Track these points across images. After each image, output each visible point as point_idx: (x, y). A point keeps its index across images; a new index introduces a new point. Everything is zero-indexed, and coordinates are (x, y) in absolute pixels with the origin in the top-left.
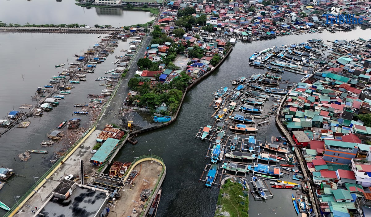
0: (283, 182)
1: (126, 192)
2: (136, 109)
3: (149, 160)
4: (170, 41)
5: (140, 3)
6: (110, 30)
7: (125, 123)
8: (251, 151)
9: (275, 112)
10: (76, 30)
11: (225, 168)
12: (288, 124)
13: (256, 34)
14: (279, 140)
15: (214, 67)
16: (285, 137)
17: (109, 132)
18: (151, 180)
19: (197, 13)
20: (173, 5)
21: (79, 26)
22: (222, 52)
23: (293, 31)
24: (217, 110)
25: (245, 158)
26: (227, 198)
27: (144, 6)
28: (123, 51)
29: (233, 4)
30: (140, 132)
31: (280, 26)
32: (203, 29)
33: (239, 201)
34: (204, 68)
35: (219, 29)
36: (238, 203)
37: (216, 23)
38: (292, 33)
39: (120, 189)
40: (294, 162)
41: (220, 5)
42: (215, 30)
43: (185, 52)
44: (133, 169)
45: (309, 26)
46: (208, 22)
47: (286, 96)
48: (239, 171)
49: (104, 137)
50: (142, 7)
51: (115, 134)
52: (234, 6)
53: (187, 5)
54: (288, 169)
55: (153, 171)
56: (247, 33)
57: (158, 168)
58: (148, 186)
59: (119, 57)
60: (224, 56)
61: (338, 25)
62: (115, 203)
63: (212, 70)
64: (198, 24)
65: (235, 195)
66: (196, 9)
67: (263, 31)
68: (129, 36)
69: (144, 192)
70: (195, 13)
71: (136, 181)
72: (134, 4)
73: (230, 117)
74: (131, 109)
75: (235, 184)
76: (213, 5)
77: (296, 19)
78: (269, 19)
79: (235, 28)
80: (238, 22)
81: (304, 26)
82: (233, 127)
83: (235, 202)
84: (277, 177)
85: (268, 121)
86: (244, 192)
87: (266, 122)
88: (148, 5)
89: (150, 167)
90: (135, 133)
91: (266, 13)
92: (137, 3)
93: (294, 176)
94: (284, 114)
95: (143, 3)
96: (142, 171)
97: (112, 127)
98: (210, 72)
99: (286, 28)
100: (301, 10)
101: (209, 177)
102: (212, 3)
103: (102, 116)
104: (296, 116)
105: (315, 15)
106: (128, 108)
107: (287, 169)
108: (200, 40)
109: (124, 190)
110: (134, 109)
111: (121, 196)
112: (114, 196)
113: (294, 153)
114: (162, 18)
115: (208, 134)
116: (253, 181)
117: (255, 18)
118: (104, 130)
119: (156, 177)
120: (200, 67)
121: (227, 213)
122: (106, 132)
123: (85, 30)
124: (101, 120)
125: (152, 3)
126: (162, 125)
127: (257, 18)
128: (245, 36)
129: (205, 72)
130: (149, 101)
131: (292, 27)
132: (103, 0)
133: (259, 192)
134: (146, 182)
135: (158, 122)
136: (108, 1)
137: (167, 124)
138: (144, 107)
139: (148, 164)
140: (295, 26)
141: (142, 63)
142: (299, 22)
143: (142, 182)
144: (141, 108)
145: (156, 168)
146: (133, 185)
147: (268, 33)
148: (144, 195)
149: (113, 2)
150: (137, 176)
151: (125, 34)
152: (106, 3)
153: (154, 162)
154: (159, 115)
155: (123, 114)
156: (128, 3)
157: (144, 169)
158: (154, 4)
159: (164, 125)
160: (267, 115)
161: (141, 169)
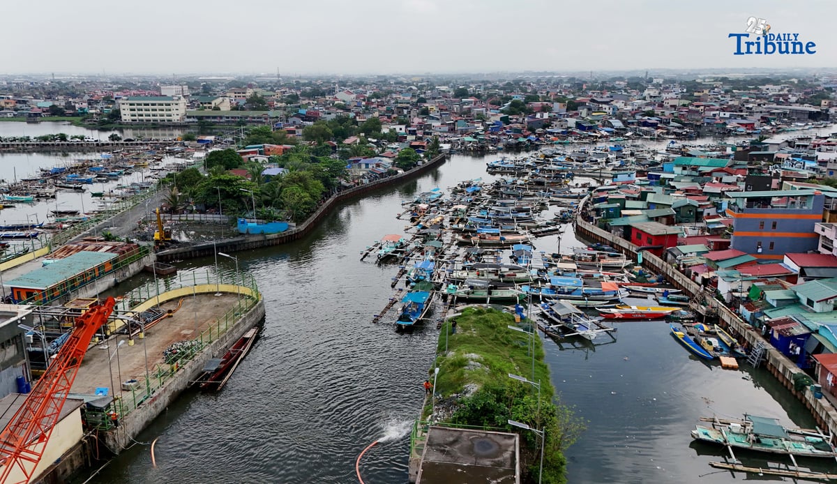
0: (634, 308)
1: (111, 350)
2: (187, 220)
3: (211, 291)
4: (295, 144)
5: (228, 118)
6: (147, 144)
8: (523, 265)
9: (570, 218)
11: (455, 293)
12: (611, 221)
13: (495, 141)
15: (405, 171)
16: (612, 245)
17: (87, 246)
19: (360, 124)
20: (304, 115)
21: (69, 139)
22: (422, 155)
23: (575, 139)
24: (420, 219)
25: (509, 275)
27: (239, 122)
29: (439, 114)
30: (190, 252)
31: (546, 133)
32: (374, 139)
33: (511, 339)
34: (380, 169)
35: (411, 137)
36: (506, 342)
37: (403, 131)
38: (574, 141)
41: (410, 117)
42: (401, 139)
44: (153, 306)
45: (607, 131)
46: (384, 131)
50: (233, 124)
51: (107, 248)
52: (441, 115)
53: (337, 116)
54: (641, 288)
55: (219, 308)
56: (475, 138)
57: (237, 304)
58: (195, 334)
60: (426, 161)
61: (665, 131)
63: (398, 176)
64: (362, 134)
65: (492, 327)
66: (358, 118)
67: (510, 137)
69: (181, 344)
71: (157, 327)
72: (216, 120)
73: (454, 226)
74: (171, 220)
76: (396, 116)
77: (577, 123)
78: (519, 125)
79: (447, 137)
80: (452, 130)
81: (594, 132)
82: (465, 238)
83: (497, 340)
85: (557, 228)
86: (522, 324)
87: (550, 229)
88: (249, 122)
89: (214, 301)
90: (176, 253)
91: (511, 119)
92: (221, 117)
95: (235, 117)
96: (182, 309)
97: (103, 238)
98: (395, 176)
99: (559, 133)
100: (583, 117)
101: (405, 310)
102: (393, 113)
104: (626, 206)
105: (614, 118)
109: (107, 346)
110: (180, 220)
114: (278, 129)
115: (397, 248)
116: (544, 311)
117: (489, 125)
118: (75, 244)
120: (370, 166)
122: (79, 246)
123: (82, 144)
125: (258, 118)
126: (261, 238)
127: (494, 124)
128: (471, 142)
129: (382, 175)
130: (224, 188)
131: (572, 133)
132: (142, 115)
133: (567, 325)
134: (189, 329)
135: (248, 233)
136: (154, 115)
137: (276, 239)
138: (211, 213)
139: (204, 298)
140: (578, 131)
141: (217, 159)
142: (585, 125)
143: (178, 328)
144: (202, 215)
145: (231, 304)
146: (142, 335)
147: (521, 140)
148: (179, 349)
149: (166, 118)
150: (162, 319)
151: (183, 148)
152: (147, 121)
153: (224, 294)
154: (252, 220)
155: (146, 230)
156: (200, 118)
157: (191, 307)
158: (261, 118)
159: (269, 240)
160: (550, 222)
161: (179, 307)
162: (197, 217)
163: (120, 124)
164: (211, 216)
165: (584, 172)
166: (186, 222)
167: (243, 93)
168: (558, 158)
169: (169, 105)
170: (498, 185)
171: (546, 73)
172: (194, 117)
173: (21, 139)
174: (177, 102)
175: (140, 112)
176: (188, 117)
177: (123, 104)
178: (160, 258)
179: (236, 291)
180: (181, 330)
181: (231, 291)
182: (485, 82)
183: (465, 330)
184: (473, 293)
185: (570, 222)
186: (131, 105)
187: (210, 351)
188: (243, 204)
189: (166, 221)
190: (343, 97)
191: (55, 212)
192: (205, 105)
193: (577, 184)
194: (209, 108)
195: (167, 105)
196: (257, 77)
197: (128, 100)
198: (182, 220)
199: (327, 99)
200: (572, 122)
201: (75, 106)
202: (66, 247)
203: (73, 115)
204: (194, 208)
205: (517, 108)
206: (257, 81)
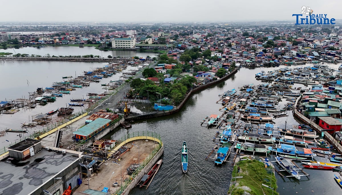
0: (319, 163)
1: (109, 165)
2: (136, 102)
3: (144, 139)
4: (177, 63)
5: (151, 47)
6: (121, 60)
7: (121, 111)
8: (269, 134)
9: (291, 108)
10: (90, 59)
11: (239, 148)
12: (310, 113)
13: (260, 62)
14: (303, 128)
15: (220, 78)
16: (310, 125)
17: (101, 115)
18: (144, 156)
19: (202, 51)
20: (180, 47)
21: (94, 57)
22: (228, 70)
23: (296, 62)
24: (226, 105)
25: (263, 140)
26: (245, 174)
27: (155, 49)
28: (131, 70)
29: (236, 46)
30: (137, 118)
31: (282, 58)
32: (208, 59)
33: (263, 178)
34: (210, 77)
35: (223, 59)
36: (260, 179)
37: (220, 56)
38: (295, 62)
39: (102, 163)
40: (327, 145)
41: (223, 47)
42: (219, 60)
43: (190, 70)
44: (123, 146)
45: (311, 58)
46: (212, 55)
47: (302, 96)
48: (257, 151)
49: (94, 119)
50: (153, 50)
51: (108, 116)
52: (237, 47)
53: (193, 47)
54: (322, 152)
55: (147, 148)
56: (251, 60)
57: (154, 146)
58: (138, 161)
59: (125, 73)
60: (229, 73)
61: (339, 58)
62: (92, 175)
63: (217, 80)
64: (203, 57)
65: (255, 171)
66: (202, 48)
67: (266, 60)
68: (139, 63)
69: (133, 166)
70: (201, 51)
71: (125, 156)
72: (147, 48)
73: (241, 110)
74: (130, 101)
75: (254, 161)
76: (217, 47)
77: (297, 53)
78: (270, 53)
79: (239, 59)
80: (241, 55)
81: (305, 58)
82: (245, 116)
83: (257, 178)
84: (310, 158)
85: (285, 113)
86: (267, 169)
87: (282, 114)
88: (159, 49)
89: (145, 144)
90: (132, 118)
91: (267, 50)
92: (148, 47)
93: (331, 158)
94: (302, 106)
95: (154, 47)
96: (133, 147)
97: (106, 111)
98: (216, 81)
99: (288, 59)
100: (300, 50)
101: (218, 155)
102: (216, 46)
103: (98, 106)
104: (318, 106)
105: (314, 51)
106: (127, 100)
107: (320, 152)
108: (205, 63)
109: (107, 164)
110: (133, 102)
111: (102, 170)
112: (91, 166)
113: (325, 137)
114: (170, 54)
115: (216, 120)
116: (278, 161)
117: (257, 53)
118: (96, 113)
119: (150, 154)
120: (206, 76)
121: (246, 187)
122: (98, 114)
123: (98, 59)
124: (96, 109)
125: (162, 47)
126: (163, 112)
127: (259, 53)
128: (249, 62)
129: (211, 81)
130: (150, 90)
131: (294, 58)
132: (119, 45)
133: (288, 171)
134: (136, 158)
135: (158, 110)
136: (124, 45)
137: (169, 113)
138: (145, 99)
139: (142, 142)
140: (297, 58)
141: (147, 72)
142: (301, 55)
143: (132, 157)
144: (141, 100)
145: (151, 146)
146: (120, 160)
147: (271, 61)
148: (133, 168)
149: (128, 46)
150: (126, 152)
151: (134, 62)
152: (121, 47)
153: (149, 140)
154: (160, 104)
155: (121, 105)
156: (141, 47)
157: (137, 146)
158: (164, 47)
159: (166, 113)
160: (283, 109)
161: (132, 146)
162: (139, 101)
163: (112, 49)
164: (145, 100)
165: (299, 81)
166: (135, 102)
167: (157, 34)
168: (287, 73)
169: (129, 41)
170: (260, 88)
171: (284, 22)
172: (138, 46)
173: (78, 57)
174: (132, 41)
175: (119, 44)
176: (136, 46)
177: (113, 41)
178: (126, 120)
179: (154, 140)
180: (133, 158)
181: (152, 139)
182: (256, 27)
183: (243, 171)
184: (247, 148)
185: (291, 110)
186: (116, 41)
187: (144, 171)
188: (157, 97)
189: (128, 101)
190: (196, 36)
191: (89, 94)
192: (142, 41)
193: (295, 88)
194: (144, 42)
195: (128, 41)
196: (162, 24)
197: (115, 39)
198: (134, 102)
199: (190, 37)
200: (294, 52)
201: (96, 40)
202: (93, 115)
203: (95, 44)
204: (139, 97)
205: (270, 44)
206: (162, 26)
